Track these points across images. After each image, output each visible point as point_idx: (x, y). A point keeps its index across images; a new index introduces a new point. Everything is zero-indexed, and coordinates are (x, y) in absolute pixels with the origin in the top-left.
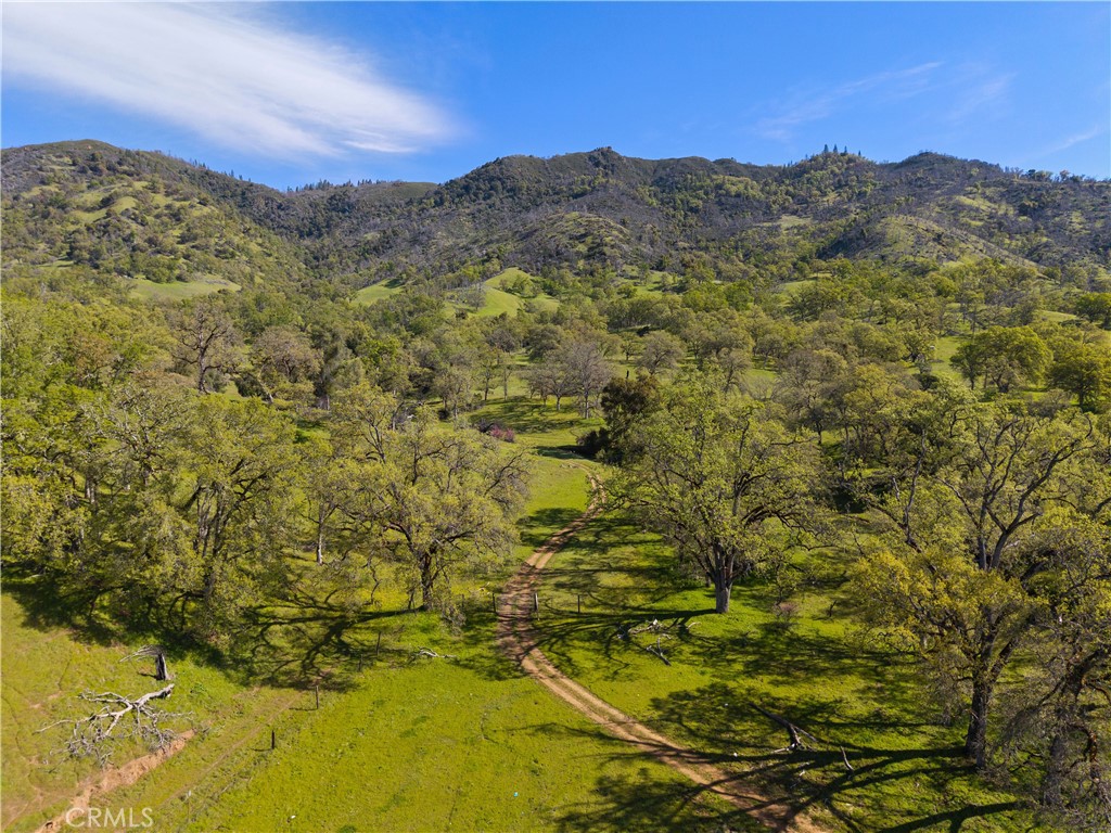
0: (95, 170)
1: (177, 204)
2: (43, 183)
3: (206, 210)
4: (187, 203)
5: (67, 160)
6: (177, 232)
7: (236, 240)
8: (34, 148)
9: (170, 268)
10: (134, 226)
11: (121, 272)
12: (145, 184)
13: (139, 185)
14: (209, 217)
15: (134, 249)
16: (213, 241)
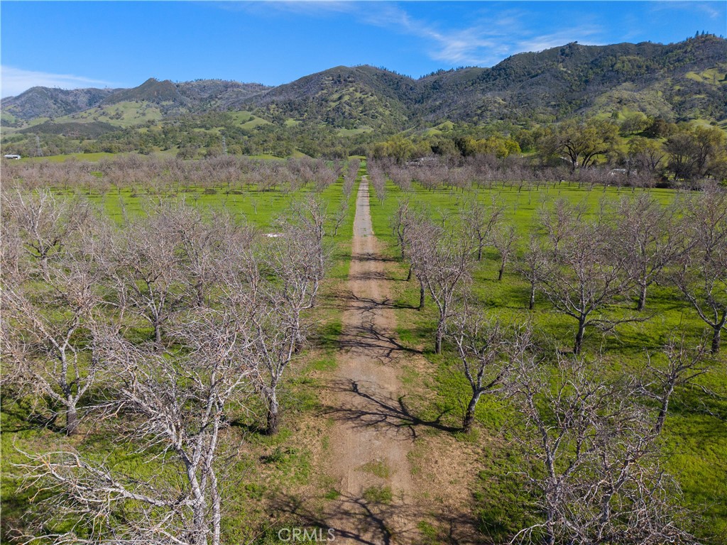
0: (339, 81)
1: (363, 96)
2: (322, 90)
3: (373, 98)
4: (366, 96)
5: (331, 78)
6: (361, 109)
7: (381, 110)
8: (321, 74)
9: (353, 124)
10: (347, 107)
11: (338, 126)
12: (353, 88)
13: (351, 89)
14: (372, 102)
15: (344, 117)
16: (371, 112)
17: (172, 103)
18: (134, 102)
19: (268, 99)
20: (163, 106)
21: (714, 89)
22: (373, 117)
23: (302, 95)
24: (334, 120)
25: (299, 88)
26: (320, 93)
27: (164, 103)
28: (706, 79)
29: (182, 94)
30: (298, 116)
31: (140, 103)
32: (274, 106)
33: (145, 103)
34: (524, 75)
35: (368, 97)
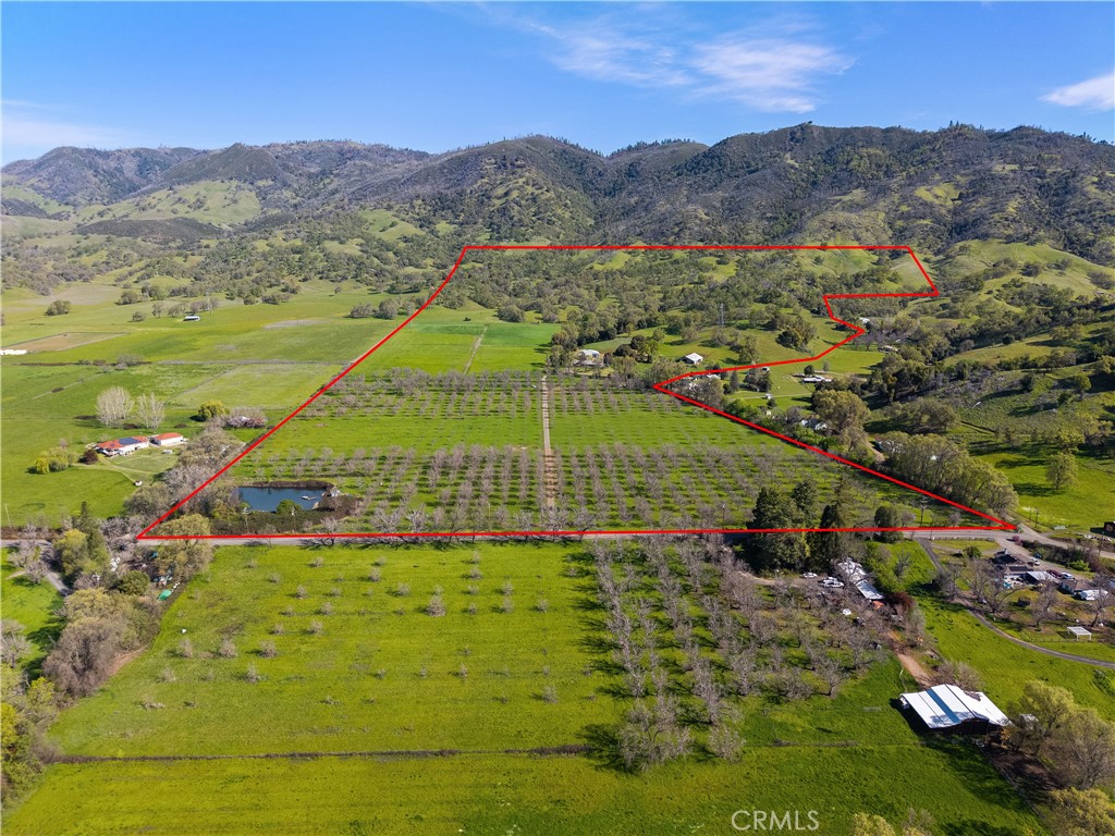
0: (504, 165)
1: (536, 192)
2: (482, 177)
3: (549, 195)
4: (540, 191)
5: (493, 161)
6: (533, 210)
7: (559, 211)
9: (524, 235)
10: (516, 208)
11: (506, 238)
12: (524, 179)
13: (521, 181)
14: (548, 200)
15: (513, 224)
16: (547, 215)
17: (271, 183)
18: (219, 181)
19: (411, 191)
20: (259, 188)
21: (943, 211)
22: (549, 222)
23: (455, 185)
24: (499, 227)
25: (451, 172)
26: (479, 183)
27: (260, 183)
28: (937, 197)
29: (284, 169)
30: (451, 217)
31: (227, 183)
32: (420, 202)
33: (235, 183)
34: (742, 168)
35: (542, 193)
